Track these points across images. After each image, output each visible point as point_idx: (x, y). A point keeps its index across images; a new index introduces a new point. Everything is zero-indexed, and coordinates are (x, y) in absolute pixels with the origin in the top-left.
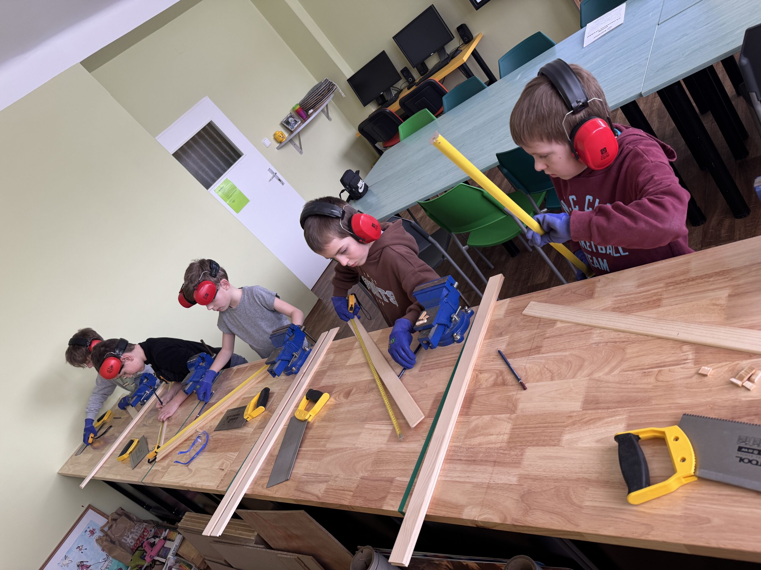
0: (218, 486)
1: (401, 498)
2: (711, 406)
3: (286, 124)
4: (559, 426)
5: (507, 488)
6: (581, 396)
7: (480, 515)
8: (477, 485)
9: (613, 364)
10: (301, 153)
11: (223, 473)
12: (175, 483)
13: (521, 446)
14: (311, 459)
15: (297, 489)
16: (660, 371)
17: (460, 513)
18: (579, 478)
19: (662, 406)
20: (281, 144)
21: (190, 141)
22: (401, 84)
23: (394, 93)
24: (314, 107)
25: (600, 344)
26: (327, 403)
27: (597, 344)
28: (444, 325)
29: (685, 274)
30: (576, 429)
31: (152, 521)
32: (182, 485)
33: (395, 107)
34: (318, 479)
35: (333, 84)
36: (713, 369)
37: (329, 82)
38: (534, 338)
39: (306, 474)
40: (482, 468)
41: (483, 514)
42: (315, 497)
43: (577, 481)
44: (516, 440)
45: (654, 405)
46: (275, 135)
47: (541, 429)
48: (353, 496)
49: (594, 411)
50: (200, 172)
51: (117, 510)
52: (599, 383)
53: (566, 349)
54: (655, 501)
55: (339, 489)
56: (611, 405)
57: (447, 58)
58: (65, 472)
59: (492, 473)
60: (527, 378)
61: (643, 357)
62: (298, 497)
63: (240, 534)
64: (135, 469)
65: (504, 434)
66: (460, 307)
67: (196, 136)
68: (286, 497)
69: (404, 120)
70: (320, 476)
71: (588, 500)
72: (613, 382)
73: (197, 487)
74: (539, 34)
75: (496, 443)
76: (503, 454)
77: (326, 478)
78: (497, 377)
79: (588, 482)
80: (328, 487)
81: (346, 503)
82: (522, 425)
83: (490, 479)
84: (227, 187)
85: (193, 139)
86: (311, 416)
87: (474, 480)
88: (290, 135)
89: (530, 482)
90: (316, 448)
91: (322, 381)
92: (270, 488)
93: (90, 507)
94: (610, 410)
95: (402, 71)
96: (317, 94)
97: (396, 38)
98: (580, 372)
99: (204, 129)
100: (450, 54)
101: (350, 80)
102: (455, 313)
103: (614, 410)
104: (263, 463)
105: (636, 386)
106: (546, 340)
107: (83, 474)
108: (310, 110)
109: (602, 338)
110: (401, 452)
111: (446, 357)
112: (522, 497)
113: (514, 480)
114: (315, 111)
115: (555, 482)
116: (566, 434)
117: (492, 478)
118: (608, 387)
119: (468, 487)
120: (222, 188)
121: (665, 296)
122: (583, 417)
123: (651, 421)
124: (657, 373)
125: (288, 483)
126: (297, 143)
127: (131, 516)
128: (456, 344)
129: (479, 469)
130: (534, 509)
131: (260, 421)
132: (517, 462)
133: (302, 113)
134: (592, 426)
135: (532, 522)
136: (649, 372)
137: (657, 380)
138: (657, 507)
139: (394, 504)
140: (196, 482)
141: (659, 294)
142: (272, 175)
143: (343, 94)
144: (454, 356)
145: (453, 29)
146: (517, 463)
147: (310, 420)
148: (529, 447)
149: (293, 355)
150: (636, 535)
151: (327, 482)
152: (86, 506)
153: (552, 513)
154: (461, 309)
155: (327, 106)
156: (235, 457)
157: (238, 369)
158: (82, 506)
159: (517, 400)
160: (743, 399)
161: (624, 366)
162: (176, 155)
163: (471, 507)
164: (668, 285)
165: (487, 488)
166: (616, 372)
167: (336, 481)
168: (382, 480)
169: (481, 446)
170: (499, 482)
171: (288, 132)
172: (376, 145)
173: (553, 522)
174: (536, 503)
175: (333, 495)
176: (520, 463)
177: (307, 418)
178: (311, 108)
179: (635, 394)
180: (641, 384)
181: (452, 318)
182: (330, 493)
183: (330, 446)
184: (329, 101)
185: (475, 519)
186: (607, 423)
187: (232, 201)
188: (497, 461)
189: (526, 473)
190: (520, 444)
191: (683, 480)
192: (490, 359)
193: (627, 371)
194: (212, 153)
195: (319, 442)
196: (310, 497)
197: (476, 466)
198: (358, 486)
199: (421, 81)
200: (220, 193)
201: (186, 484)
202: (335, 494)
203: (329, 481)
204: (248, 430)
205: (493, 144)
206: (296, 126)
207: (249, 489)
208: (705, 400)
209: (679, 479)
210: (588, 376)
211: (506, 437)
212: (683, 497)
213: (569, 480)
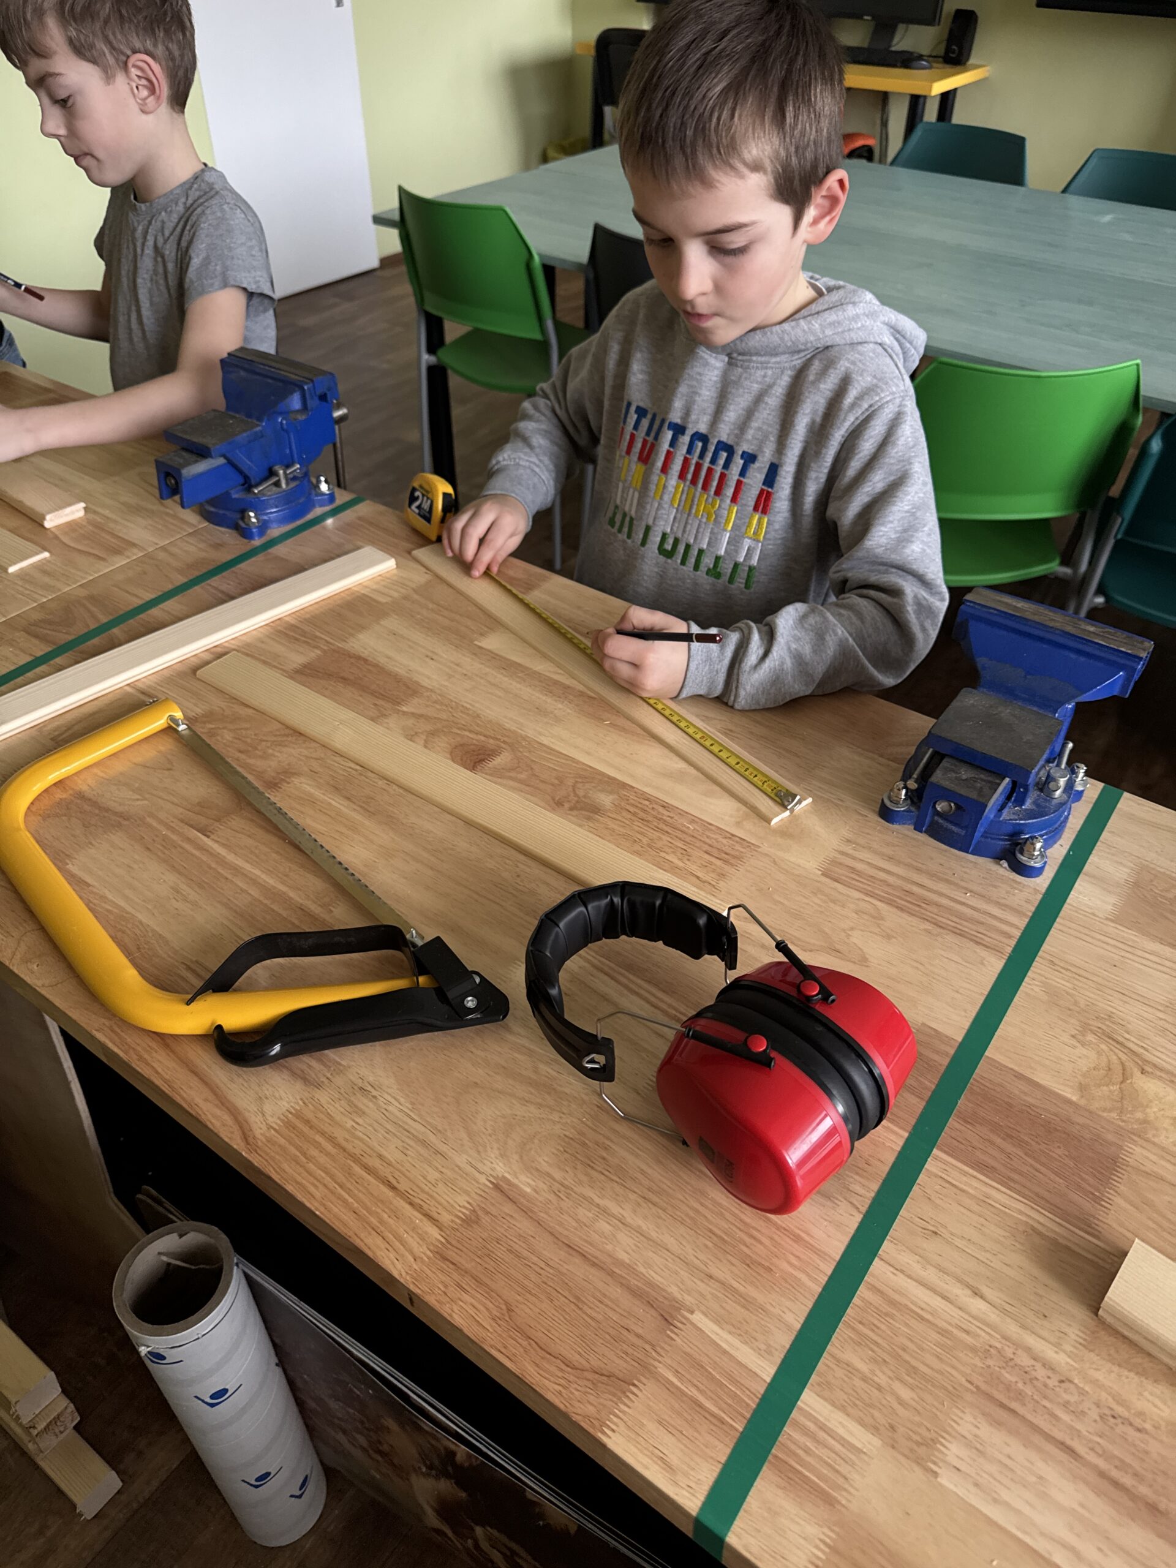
42: (227, 1118)
48: (441, 1255)
62: (141, 1058)
80: (309, 1115)
81: (396, 1264)
91: (361, 636)
100: (901, 51)
139: (675, 1460)
168: (612, 1274)
182: (314, 1152)
196: (199, 1100)
198: (474, 1218)
202: (340, 1177)
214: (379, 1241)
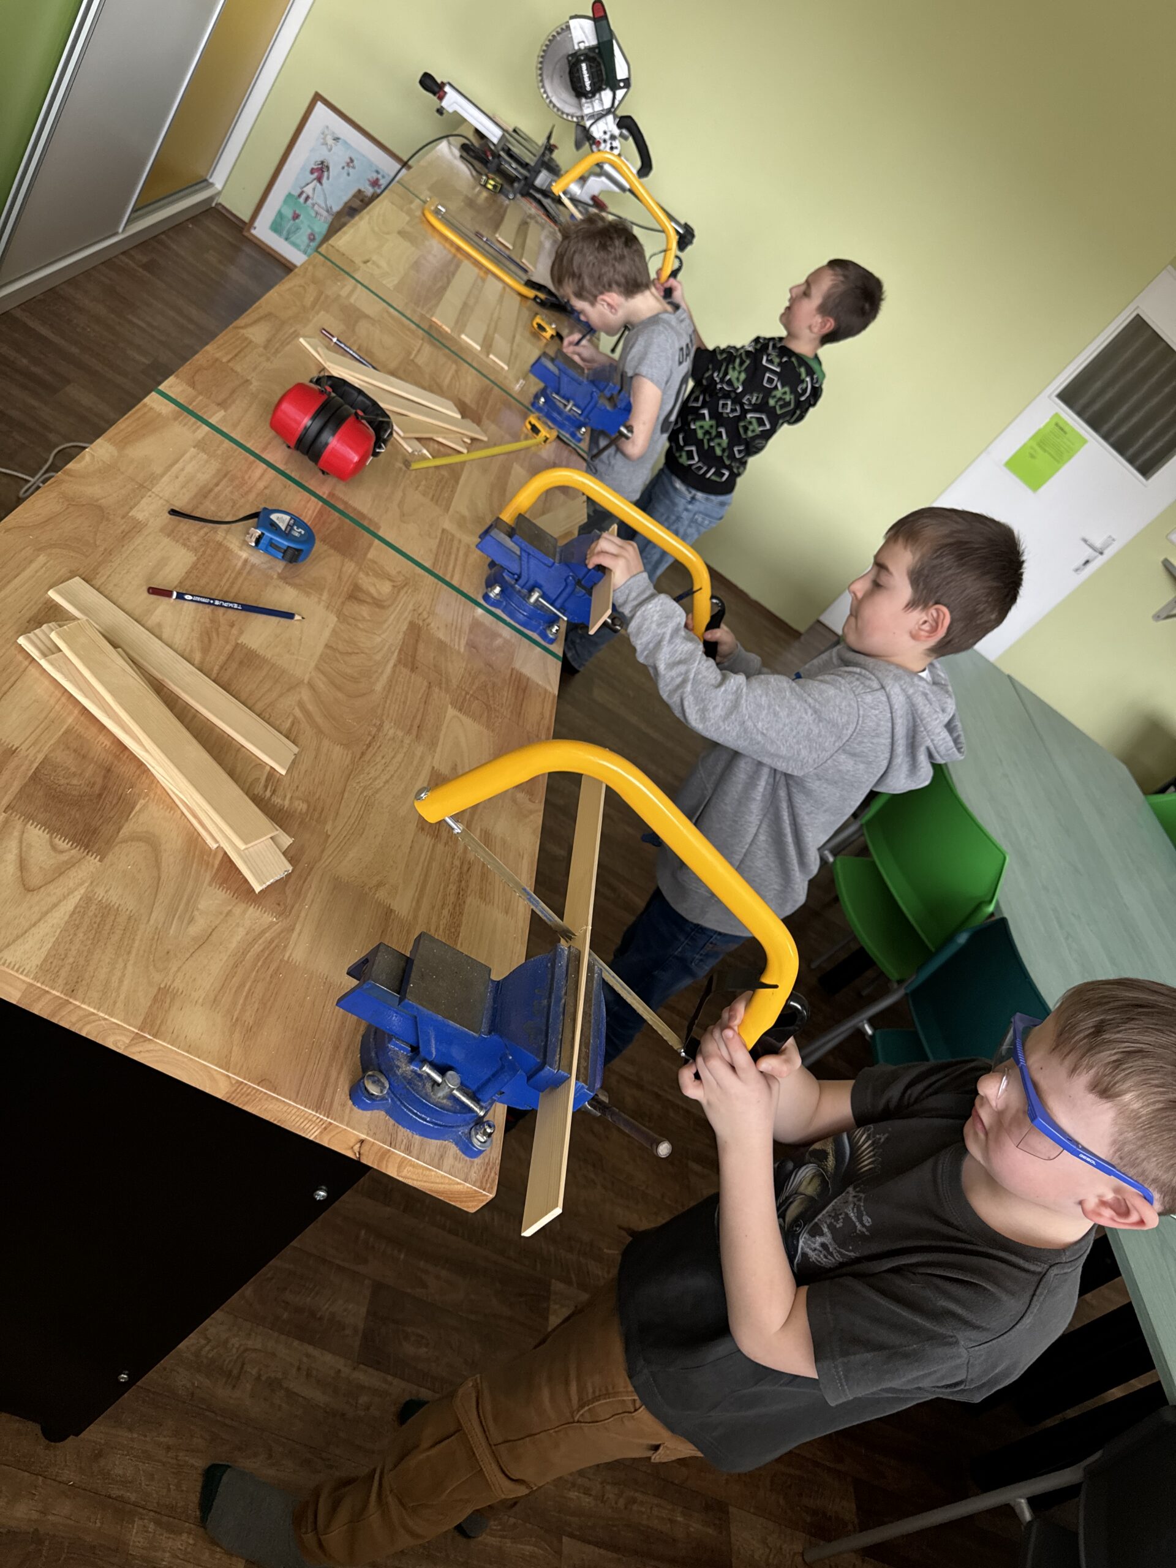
5: (129, 502)
6: (269, 656)
7: (92, 455)
8: (154, 479)
9: (319, 720)
10: (1157, 617)
11: (358, 260)
13: (204, 552)
17: (109, 438)
18: (98, 573)
25: (375, 729)
27: (380, 728)
29: (481, 893)
38: (439, 674)
40: (187, 498)
41: (91, 458)
42: (242, 325)
43: (93, 570)
44: (220, 553)
48: (217, 359)
49: (226, 652)
52: (287, 687)
53: (389, 691)
59: (168, 502)
60: (348, 624)
61: (313, 755)
65: (241, 548)
70: (283, 346)
71: (48, 562)
72: (278, 698)
76: (201, 529)
77: (274, 350)
78: (373, 598)
81: (210, 349)
82: (250, 573)
83: (158, 496)
84: (1066, 441)
87: (166, 479)
89: (123, 527)
98: (324, 679)
106: (426, 683)
109: (388, 738)
111: (457, 570)
112: (100, 508)
113: (139, 515)
115: (105, 550)
117: (159, 499)
118: (270, 690)
119: (156, 469)
120: (1062, 429)
121: (440, 847)
122: (221, 636)
128: (482, 590)
129: (184, 494)
130: (68, 508)
132: (174, 534)
134: (196, 635)
135: (44, 493)
139: (173, 389)
142: (1097, 544)
144: (457, 577)
146: (171, 532)
148: (195, 558)
151: (266, 347)
153: (49, 520)
156: (385, 283)
159: (308, 594)
163: (116, 455)
165: (142, 485)
166: (298, 712)
167: (260, 356)
168: (229, 396)
174: (77, 515)
175: (234, 342)
176: (169, 535)
182: (240, 343)
189: (145, 532)
190: (207, 554)
193: (293, 724)
197: (196, 494)
200: (1052, 426)
201: (361, 219)
210: (309, 683)
213: (100, 564)
214: (217, 347)
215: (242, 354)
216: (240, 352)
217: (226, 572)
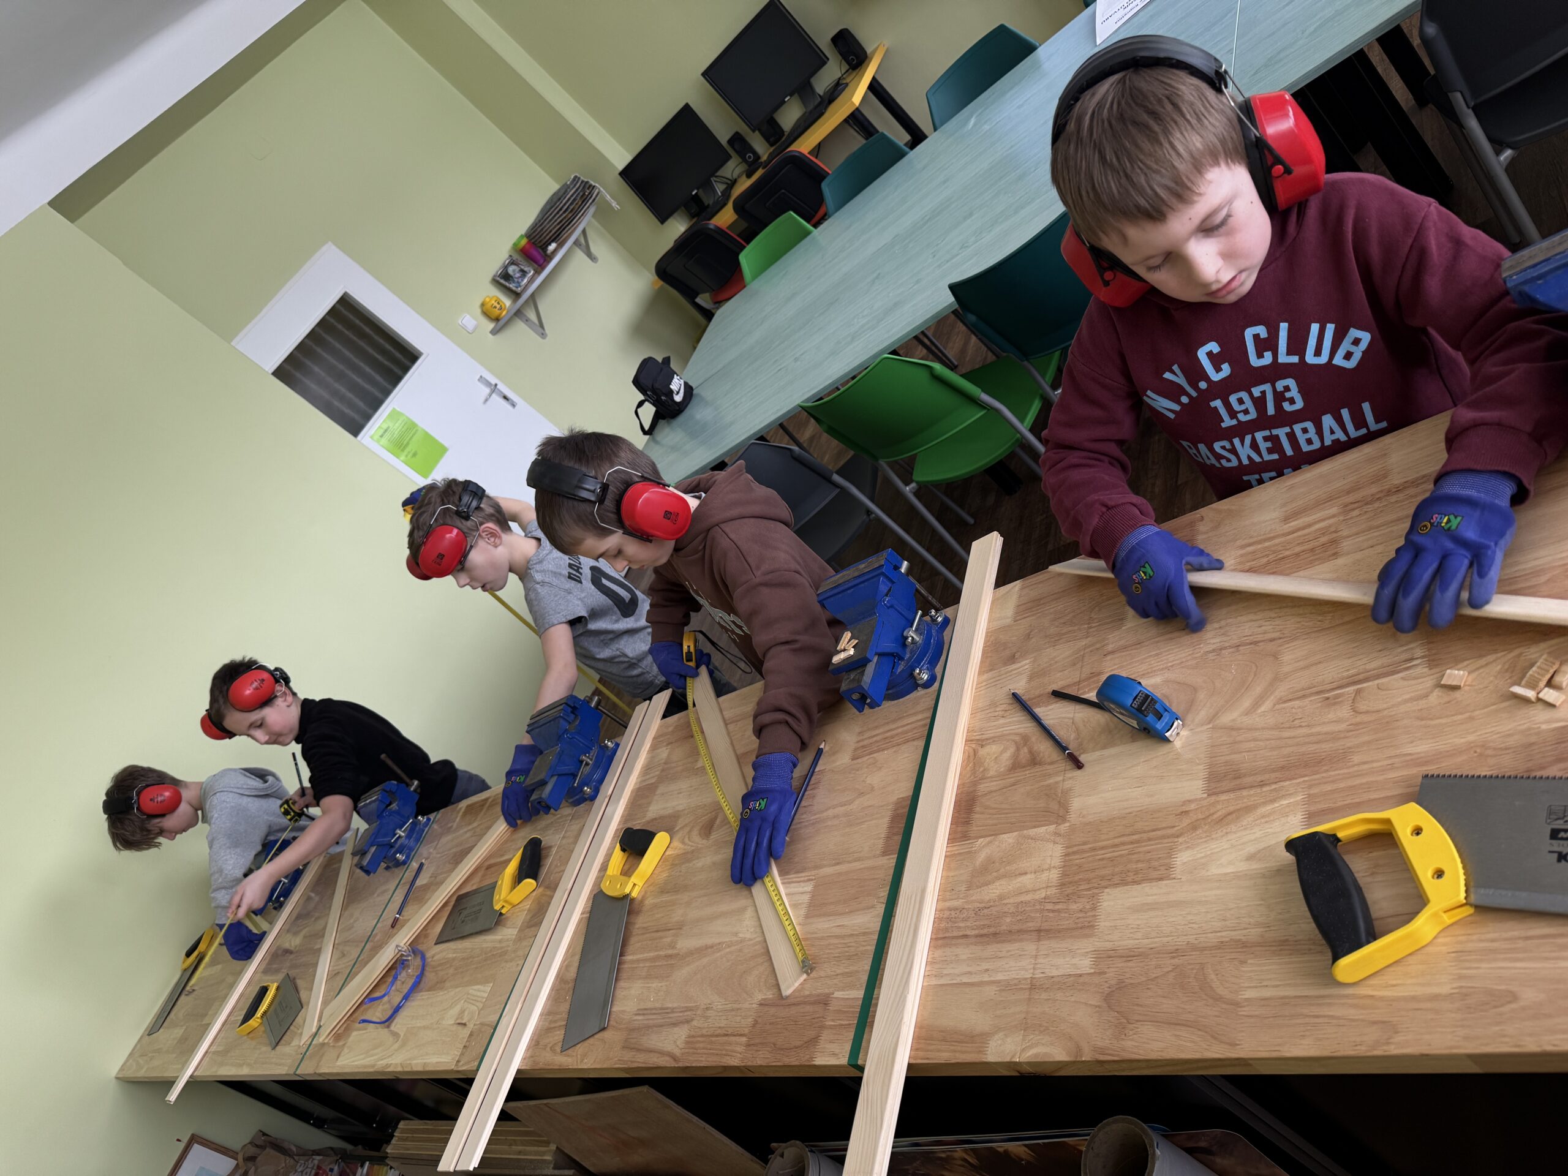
0: (458, 1061)
1: (851, 1035)
2: (1478, 750)
3: (503, 280)
4: (1163, 837)
5: (1073, 983)
6: (1201, 767)
7: (1023, 1050)
8: (1008, 986)
9: (1258, 690)
10: (543, 335)
11: (465, 1033)
12: (365, 1067)
13: (1089, 889)
14: (648, 977)
15: (627, 1046)
16: (1358, 692)
17: (980, 1052)
18: (1222, 942)
19: (1375, 765)
20: (499, 322)
21: (306, 340)
22: (732, 168)
23: (719, 188)
24: (558, 237)
25: (1223, 652)
26: (667, 853)
27: (1217, 651)
28: (891, 655)
29: (1379, 480)
30: (1201, 838)
31: (332, 1149)
32: (381, 1070)
33: (725, 218)
34: (667, 1018)
35: (590, 186)
36: (1469, 673)
37: (583, 181)
38: (1083, 656)
39: (642, 1012)
40: (1014, 947)
41: (1031, 1047)
42: (667, 1058)
43: (1219, 949)
44: (1076, 878)
45: (1358, 765)
46: (483, 305)
47: (1125, 847)
48: (748, 1045)
49: (1232, 795)
50: (336, 403)
51: (253, 1138)
52: (1234, 733)
53: (1154, 671)
54: (1391, 969)
55: (717, 1032)
56: (1267, 776)
57: (820, 104)
58: (129, 1074)
59: (1036, 957)
60: (1081, 744)
61: (1319, 665)
62: (632, 1062)
63: (520, 1153)
64: (278, 1048)
65: (1049, 869)
66: (920, 612)
67: (317, 329)
68: (605, 1066)
69: (748, 242)
70: (673, 1010)
71: (1247, 987)
72: (1263, 728)
73: (415, 1069)
74: (1002, 30)
75: (1035, 891)
76: (1053, 911)
77: (686, 1014)
78: (1018, 749)
79: (1242, 948)
80: (692, 1033)
81: (734, 1061)
82: (1085, 843)
83: (1034, 969)
84: (397, 427)
85: (312, 335)
86: (635, 885)
87: (1000, 977)
88: (515, 301)
89: (1120, 965)
90: (656, 953)
91: (651, 808)
92: (570, 1052)
93: (194, 1139)
94: (1265, 789)
95: (731, 142)
96: (561, 209)
97: (709, 74)
98: (1190, 717)
99: (333, 312)
100: (825, 93)
101: (626, 173)
102: (912, 626)
103: (1274, 786)
104: (548, 999)
105: (1314, 730)
106: (1109, 657)
107: (168, 1074)
108: (550, 244)
109: (1225, 639)
110: (837, 937)
111: (906, 721)
112: (1108, 998)
113: (1085, 965)
114: (560, 246)
115: (1174, 958)
116: (1180, 851)
117: (1038, 966)
118: (1255, 740)
119: (990, 991)
120: (386, 431)
121: (1345, 533)
122: (1212, 811)
123: (1357, 800)
124: (1353, 695)
125: (605, 1035)
126: (532, 316)
127: (286, 1145)
128: (920, 692)
129: (1008, 951)
130: (1137, 1021)
131: (529, 910)
132: (1086, 924)
133: (535, 253)
134: (1233, 828)
135: (1136, 1050)
136: (1337, 697)
137: (1355, 711)
138: (1399, 982)
139: (837, 1051)
140: (410, 1059)
141: (1333, 529)
142: (487, 391)
143: (614, 204)
144: (920, 717)
145: (823, 41)
146: (1085, 928)
147: (634, 894)
148: (1106, 890)
149: (582, 762)
150: (1363, 1048)
151: (688, 1022)
152: (185, 1140)
153: (1177, 1024)
154: (922, 616)
155: (584, 232)
156: (486, 995)
157: (468, 806)
158: (178, 1140)
159: (1066, 793)
160: (1544, 727)
161: (1282, 690)
162: (280, 373)
163: (1001, 1034)
164: (1346, 509)
165: (1030, 989)
166: (1267, 705)
167: (707, 1018)
168: (805, 1003)
169: (1005, 902)
170: (1055, 973)
171: (509, 296)
172: (698, 300)
173: (1181, 1043)
174: (1140, 1008)
175: (703, 1048)
176: (1093, 926)
177: (627, 891)
178: (553, 241)
179: (1312, 747)
180: (1324, 723)
181: (907, 638)
182: (698, 1045)
183: (685, 944)
184: (587, 221)
185: (1014, 1060)
186: (1263, 817)
187: (411, 454)
188: (1042, 928)
189: (1109, 945)
190: (1087, 886)
191: (1445, 917)
192: (996, 714)
193: (1289, 701)
194: (356, 361)
195: (661, 938)
196: (655, 1060)
197: (999, 945)
198: (756, 1022)
199: (771, 157)
200: (384, 441)
201: (390, 1065)
202: (709, 1046)
203: (692, 1020)
204: (507, 933)
205: (939, 266)
206: (525, 281)
207: (524, 1059)
208: (1463, 740)
209: (1435, 915)
210: (1209, 723)
211: (1054, 875)
212: (1449, 953)
213: (1202, 949)
214: (728, 1058)
215: (719, 1031)
216: (717, 1036)
217: (1103, 859)
